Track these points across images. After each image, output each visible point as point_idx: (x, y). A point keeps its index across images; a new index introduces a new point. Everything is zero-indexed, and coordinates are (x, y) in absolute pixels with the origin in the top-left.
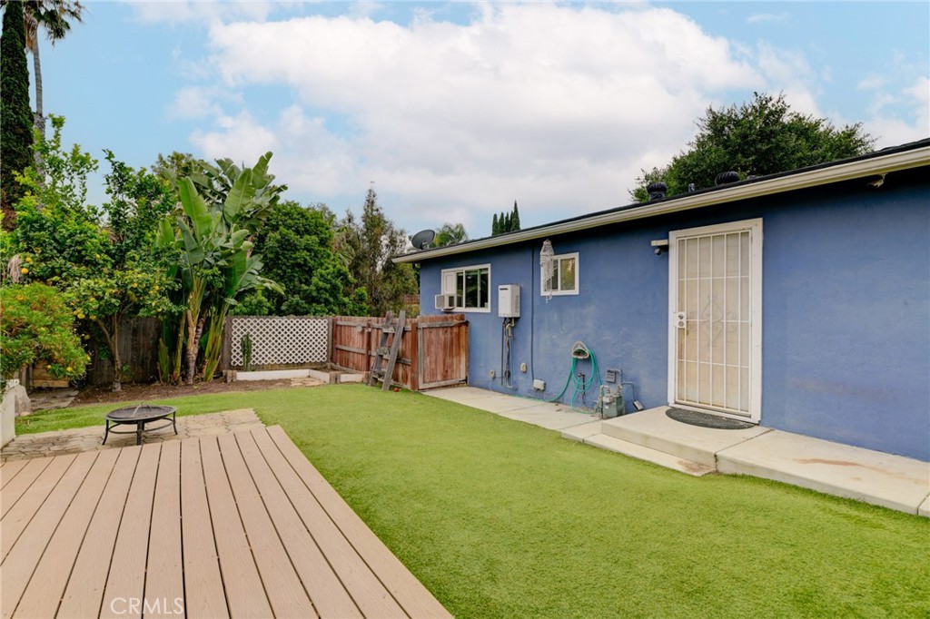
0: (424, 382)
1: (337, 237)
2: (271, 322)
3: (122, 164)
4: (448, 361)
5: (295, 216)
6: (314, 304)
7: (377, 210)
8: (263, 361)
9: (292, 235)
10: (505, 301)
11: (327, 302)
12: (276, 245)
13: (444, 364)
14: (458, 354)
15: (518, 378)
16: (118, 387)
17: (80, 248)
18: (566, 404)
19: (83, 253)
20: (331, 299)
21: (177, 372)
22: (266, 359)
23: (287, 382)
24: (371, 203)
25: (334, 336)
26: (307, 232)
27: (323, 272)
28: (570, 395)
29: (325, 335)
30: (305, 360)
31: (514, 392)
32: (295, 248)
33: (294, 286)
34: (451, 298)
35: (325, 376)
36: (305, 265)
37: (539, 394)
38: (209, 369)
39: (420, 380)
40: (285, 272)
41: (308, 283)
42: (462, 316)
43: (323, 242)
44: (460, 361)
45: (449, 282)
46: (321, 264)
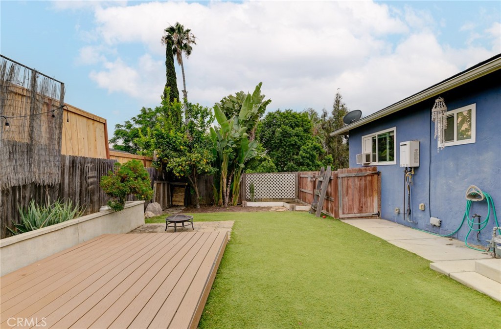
0: (343, 213)
1: (315, 127)
2: (264, 176)
3: (190, 103)
4: (363, 200)
5: (290, 118)
6: (301, 166)
7: (342, 106)
8: (261, 197)
9: (288, 129)
10: (406, 155)
11: (308, 165)
12: (280, 135)
13: (360, 202)
14: (371, 195)
15: (418, 215)
16: (198, 206)
17: (174, 144)
18: (461, 240)
19: (176, 146)
20: (311, 163)
21: (221, 200)
22: (263, 195)
23: (269, 208)
24: (338, 102)
25: (299, 183)
26: (297, 126)
27: (305, 147)
28: (465, 232)
29: (294, 183)
30: (283, 197)
31: (415, 225)
32: (290, 136)
33: (291, 157)
34: (368, 157)
35: (288, 206)
36: (296, 145)
37: (436, 229)
38: (236, 200)
39: (340, 212)
40: (285, 149)
41: (297, 154)
42: (374, 168)
43: (306, 131)
44: (373, 200)
45: (367, 144)
46: (305, 143)
